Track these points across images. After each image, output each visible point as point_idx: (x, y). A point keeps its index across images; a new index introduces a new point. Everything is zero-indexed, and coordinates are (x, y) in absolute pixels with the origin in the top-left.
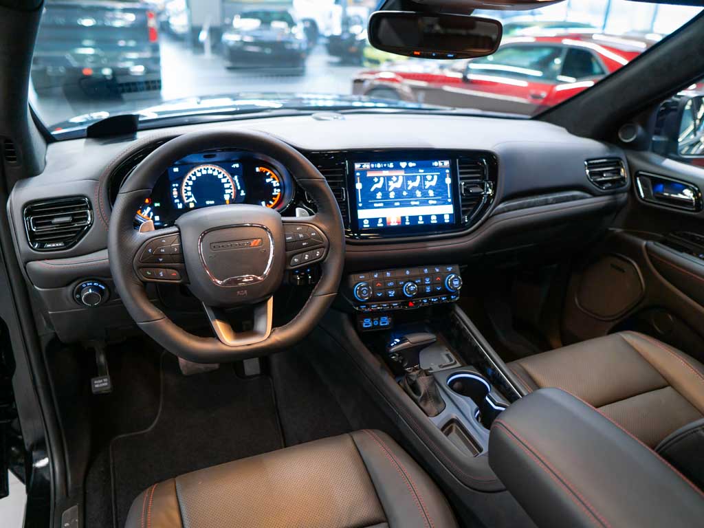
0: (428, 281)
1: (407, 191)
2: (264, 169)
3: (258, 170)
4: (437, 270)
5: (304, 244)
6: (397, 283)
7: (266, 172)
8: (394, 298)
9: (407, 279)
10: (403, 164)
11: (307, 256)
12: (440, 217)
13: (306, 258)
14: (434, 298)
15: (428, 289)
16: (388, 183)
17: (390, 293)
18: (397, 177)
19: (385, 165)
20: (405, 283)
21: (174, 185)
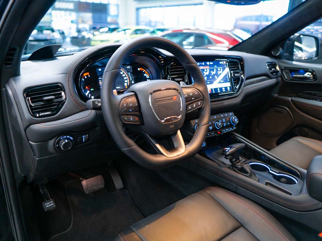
0: (224, 120)
1: (212, 76)
2: (142, 69)
3: (139, 69)
4: (226, 115)
5: (193, 99)
6: (212, 123)
7: (143, 70)
8: (212, 131)
9: (216, 120)
10: (208, 63)
11: (194, 105)
12: (226, 88)
13: (194, 106)
14: (227, 129)
15: (225, 124)
16: (203, 73)
17: (210, 128)
18: (207, 69)
19: (201, 64)
20: (215, 122)
21: (99, 78)
